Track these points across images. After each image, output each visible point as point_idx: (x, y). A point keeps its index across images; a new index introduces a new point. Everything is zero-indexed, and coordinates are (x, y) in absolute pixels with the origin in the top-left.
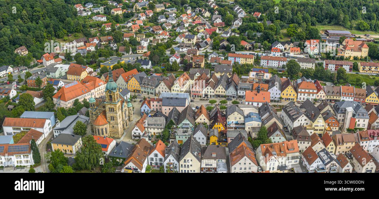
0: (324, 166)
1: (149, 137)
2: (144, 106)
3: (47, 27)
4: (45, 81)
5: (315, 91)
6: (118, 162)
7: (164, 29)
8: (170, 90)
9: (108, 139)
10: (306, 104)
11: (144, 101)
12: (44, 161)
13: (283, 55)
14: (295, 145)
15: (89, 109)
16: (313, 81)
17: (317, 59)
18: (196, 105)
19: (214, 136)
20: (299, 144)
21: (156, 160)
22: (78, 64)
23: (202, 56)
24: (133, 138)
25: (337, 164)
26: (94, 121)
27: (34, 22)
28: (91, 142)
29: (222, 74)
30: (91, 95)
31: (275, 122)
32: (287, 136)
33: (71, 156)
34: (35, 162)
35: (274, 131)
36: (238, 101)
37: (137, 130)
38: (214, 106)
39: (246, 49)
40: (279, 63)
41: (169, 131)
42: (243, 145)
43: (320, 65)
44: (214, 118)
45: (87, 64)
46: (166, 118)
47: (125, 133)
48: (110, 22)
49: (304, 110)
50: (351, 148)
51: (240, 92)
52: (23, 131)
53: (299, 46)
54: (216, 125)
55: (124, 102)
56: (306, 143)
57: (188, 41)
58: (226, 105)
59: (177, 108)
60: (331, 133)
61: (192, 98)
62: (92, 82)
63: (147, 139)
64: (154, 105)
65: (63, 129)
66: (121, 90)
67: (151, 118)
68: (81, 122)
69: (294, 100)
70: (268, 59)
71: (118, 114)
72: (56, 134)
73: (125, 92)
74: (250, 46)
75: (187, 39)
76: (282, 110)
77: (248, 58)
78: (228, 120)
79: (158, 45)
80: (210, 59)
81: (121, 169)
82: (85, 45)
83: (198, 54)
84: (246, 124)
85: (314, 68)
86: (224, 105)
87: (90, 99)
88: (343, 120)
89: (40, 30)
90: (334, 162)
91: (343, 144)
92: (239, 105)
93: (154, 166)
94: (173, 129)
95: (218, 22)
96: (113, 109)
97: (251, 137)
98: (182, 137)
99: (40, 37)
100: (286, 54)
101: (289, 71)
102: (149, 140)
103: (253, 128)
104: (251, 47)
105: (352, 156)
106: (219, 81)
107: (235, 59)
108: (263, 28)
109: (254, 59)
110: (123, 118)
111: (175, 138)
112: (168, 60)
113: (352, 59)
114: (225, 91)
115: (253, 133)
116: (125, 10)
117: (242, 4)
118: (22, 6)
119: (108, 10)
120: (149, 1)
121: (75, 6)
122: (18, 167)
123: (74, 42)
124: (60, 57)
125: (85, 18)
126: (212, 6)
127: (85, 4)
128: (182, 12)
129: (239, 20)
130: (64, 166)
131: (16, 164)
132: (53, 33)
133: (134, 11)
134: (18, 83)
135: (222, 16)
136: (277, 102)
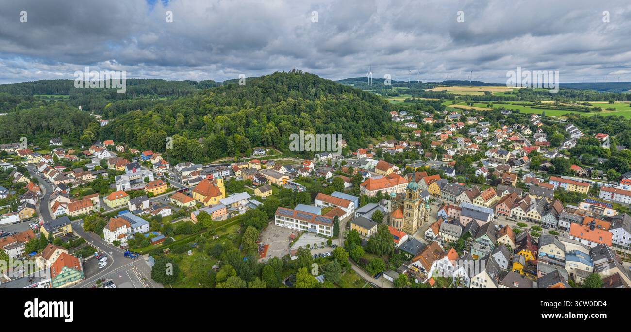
1: (442, 242)
2: (442, 210)
3: (365, 127)
4: (356, 170)
6: (406, 257)
7: (473, 141)
8: (472, 201)
9: (401, 233)
11: (442, 206)
12: (341, 236)
18: (500, 223)
19: (519, 263)
22: (386, 161)
23: (515, 174)
24: (425, 238)
26: (391, 213)
28: (385, 231)
29: (539, 198)
30: (393, 190)
31: (618, 274)
33: (365, 238)
34: (334, 235)
35: (616, 285)
36: (558, 232)
37: (431, 232)
38: (523, 230)
39: (578, 175)
41: (465, 242)
44: (522, 244)
45: (394, 162)
46: (463, 228)
47: (418, 232)
48: (420, 129)
51: (562, 223)
52: (330, 207)
54: (523, 252)
55: (422, 202)
57: (500, 156)
58: (540, 233)
59: (477, 221)
61: (496, 215)
62: (396, 179)
63: (439, 243)
64: (452, 212)
65: (363, 213)
66: (421, 191)
67: (447, 224)
68: (379, 211)
70: (613, 191)
71: (415, 213)
72: (356, 216)
73: (425, 193)
74: (585, 173)
75: (499, 155)
77: (580, 186)
78: (540, 250)
79: (465, 156)
80: (524, 178)
81: (408, 264)
82: (395, 146)
83: (509, 171)
84: (568, 262)
86: (537, 232)
87: (391, 193)
89: (359, 129)
92: (559, 237)
94: (469, 241)
95: (540, 141)
96: (411, 207)
97: (574, 281)
98: (479, 253)
99: (358, 134)
102: (441, 244)
103: (579, 271)
104: (587, 173)
107: (560, 184)
108: (609, 154)
109: (590, 189)
110: (418, 217)
111: (470, 251)
112: (474, 172)
114: (540, 216)
115: (577, 277)
116: (435, 120)
117: (579, 123)
118: (347, 108)
119: (420, 118)
120: (461, 114)
121: (391, 112)
122: (319, 235)
123: (386, 142)
124: (372, 153)
125: (398, 123)
126: (535, 124)
127: (400, 111)
128: (497, 127)
129: (571, 140)
130: (357, 246)
131: (318, 232)
132: (369, 133)
133: (445, 122)
134: (334, 168)
135: (548, 134)
136: (624, 249)
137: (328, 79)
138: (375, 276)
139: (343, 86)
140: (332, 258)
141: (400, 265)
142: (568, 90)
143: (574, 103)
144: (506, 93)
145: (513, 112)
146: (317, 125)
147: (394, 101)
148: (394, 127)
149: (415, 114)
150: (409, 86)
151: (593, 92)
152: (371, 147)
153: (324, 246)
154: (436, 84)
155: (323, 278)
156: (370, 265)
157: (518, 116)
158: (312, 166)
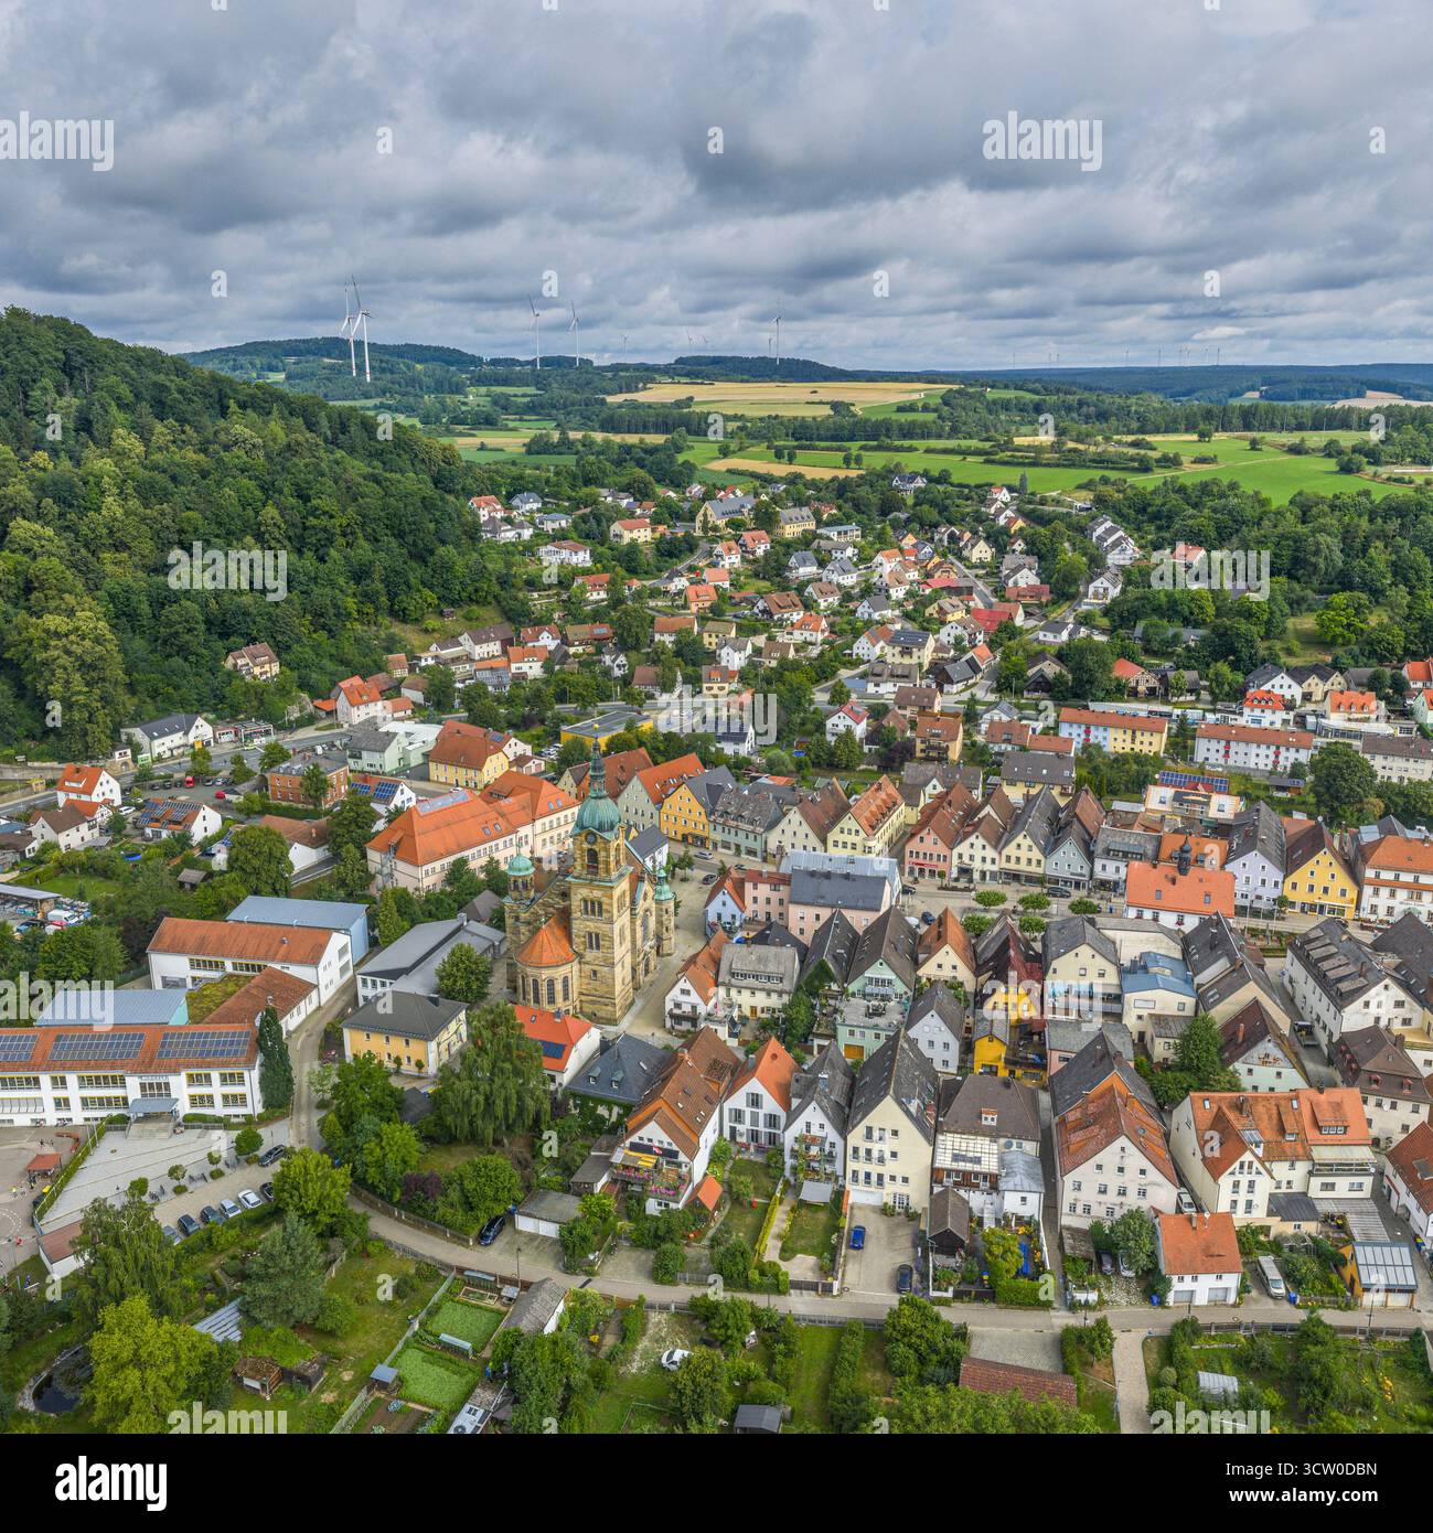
1: (733, 1023)
2: (720, 898)
3: (359, 574)
4: (339, 782)
6: (602, 1119)
7: (808, 605)
8: (824, 841)
9: (570, 1021)
10: (1403, 935)
11: (719, 880)
12: (304, 1100)
13: (1296, 723)
14: (1349, 1110)
15: (508, 901)
18: (923, 908)
19: (992, 1037)
20: (1370, 1110)
21: (755, 1121)
22: (473, 723)
23: (956, 715)
24: (668, 1023)
26: (521, 947)
27: (309, 554)
28: (502, 1030)
29: (1033, 792)
30: (519, 845)
31: (1256, 1004)
32: (1310, 1066)
33: (417, 1084)
34: (267, 1105)
35: (1252, 1039)
36: (1096, 902)
37: (688, 992)
38: (996, 916)
39: (1134, 694)
40: (1277, 754)
41: (813, 1007)
42: (1111, 1089)
44: (995, 965)
45: (512, 725)
46: (804, 952)
47: (639, 1003)
48: (605, 569)
49: (1391, 960)
51: (1104, 867)
52: (231, 976)
53: (1373, 684)
55: (641, 879)
56: (1405, 1106)
57: (902, 654)
58: (1046, 915)
59: (849, 914)
61: (908, 879)
62: (525, 797)
64: (760, 897)
65: (395, 974)
66: (634, 833)
67: (743, 949)
68: (469, 950)
69: (1342, 912)
70: (1230, 737)
71: (617, 927)
72: (366, 991)
73: (650, 840)
74: (1154, 683)
75: (898, 649)
76: (1289, 953)
77: (1143, 732)
78: (1050, 978)
79: (785, 665)
80: (984, 727)
81: (611, 1148)
82: (505, 652)
83: (937, 708)
84: (1129, 997)
86: (1036, 915)
87: (511, 861)
89: (333, 585)
92: (1100, 920)
93: (742, 1145)
94: (826, 997)
95: (1022, 584)
96: (600, 904)
97: (1149, 1057)
98: (863, 1034)
99: (332, 611)
100: (1311, 720)
101: (1322, 790)
102: (731, 1035)
103: (1159, 1020)
104: (1157, 684)
106: (1018, 817)
107: (1087, 732)
108: (1211, 610)
109: (1169, 737)
110: (634, 942)
111: (833, 1036)
112: (820, 727)
114: (1041, 857)
115: (1158, 1040)
116: (661, 528)
117: (1125, 511)
118: (262, 488)
119: (599, 523)
120: (756, 495)
121: (474, 502)
122: (192, 1122)
123: (464, 638)
124: (406, 692)
125: (508, 550)
126: (1002, 521)
127: (510, 496)
128: (882, 543)
129: (1108, 575)
130: (384, 1126)
131: (184, 1108)
132: (384, 599)
133: (698, 533)
134: (231, 785)
135: (1041, 558)
136: (1265, 917)
137: (141, 344)
138: (482, 1238)
139: (230, 382)
140: (270, 1213)
141: (578, 1159)
142: (1086, 395)
143: (1107, 439)
144: (901, 409)
145: (931, 480)
146: (108, 583)
147: (483, 447)
148: (495, 565)
149: (577, 504)
150: (539, 381)
151: (1155, 401)
152: (399, 665)
153: (221, 1166)
154: (647, 374)
155: (236, 1317)
156: (454, 1196)
157: (947, 496)
158: (108, 789)
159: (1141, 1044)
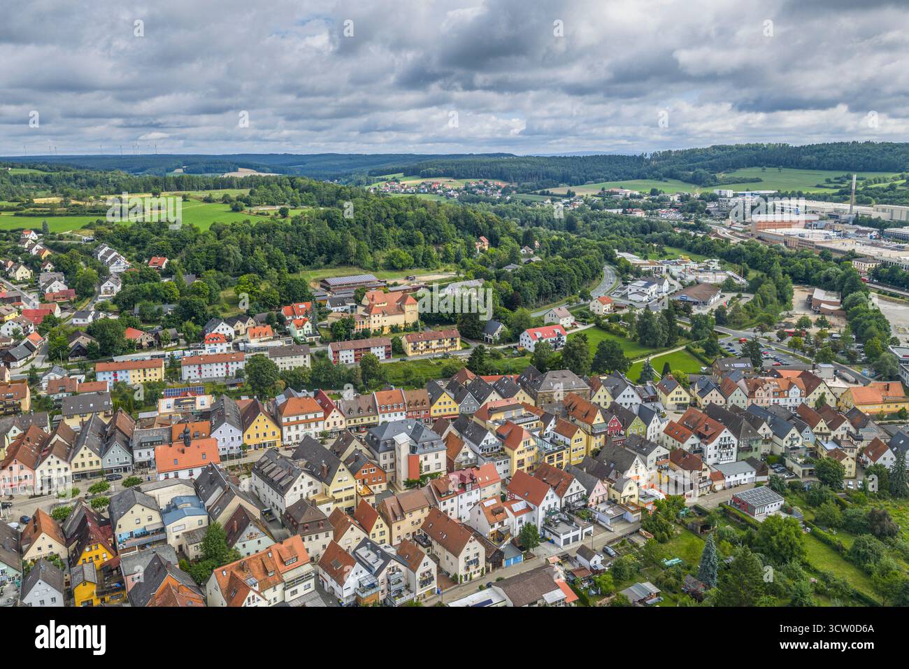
0: (373, 580)
5: (321, 415)
10: (306, 448)
13: (234, 348)
14: (296, 548)
16: (312, 394)
17: (312, 344)
18: (19, 514)
19: (85, 582)
20: (306, 544)
23: (22, 381)
25: (401, 567)
29: (86, 419)
31: (241, 508)
32: (274, 531)
35: (242, 528)
36: (138, 477)
38: (75, 503)
39: (140, 347)
40: (227, 367)
42: (168, 585)
43: (321, 355)
44: (79, 536)
49: (302, 462)
50: (423, 521)
51: (140, 454)
53: (269, 321)
54: (87, 553)
56: (322, 535)
58: (108, 493)
60: (372, 500)
69: (275, 444)
70: (199, 362)
74: (151, 339)
76: (253, 474)
77: (149, 369)
78: (118, 532)
80: (44, 385)
83: (7, 379)
84: (169, 527)
85: (308, 365)
86: (101, 495)
88: (393, 465)
90: (393, 563)
91: (403, 517)
92: (143, 487)
95: (55, 290)
97: (187, 558)
100: (241, 345)
101: (254, 381)
103: (189, 535)
104: (153, 340)
105: (429, 538)
106: (78, 437)
107: (115, 375)
108: (177, 293)
109: (166, 369)
113: (386, 331)
114: (98, 459)
115: (190, 547)
117: (116, 240)
126: (34, 252)
129: (112, 279)
135: (66, 273)
136: (237, 458)
142: (79, 172)
143: (97, 198)
151: (123, 175)
159: (181, 552)
